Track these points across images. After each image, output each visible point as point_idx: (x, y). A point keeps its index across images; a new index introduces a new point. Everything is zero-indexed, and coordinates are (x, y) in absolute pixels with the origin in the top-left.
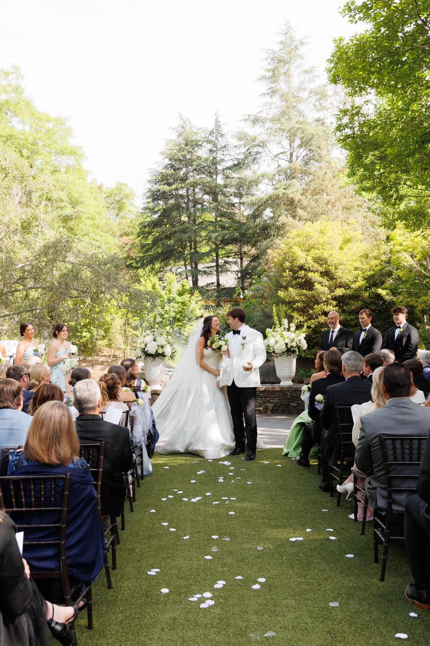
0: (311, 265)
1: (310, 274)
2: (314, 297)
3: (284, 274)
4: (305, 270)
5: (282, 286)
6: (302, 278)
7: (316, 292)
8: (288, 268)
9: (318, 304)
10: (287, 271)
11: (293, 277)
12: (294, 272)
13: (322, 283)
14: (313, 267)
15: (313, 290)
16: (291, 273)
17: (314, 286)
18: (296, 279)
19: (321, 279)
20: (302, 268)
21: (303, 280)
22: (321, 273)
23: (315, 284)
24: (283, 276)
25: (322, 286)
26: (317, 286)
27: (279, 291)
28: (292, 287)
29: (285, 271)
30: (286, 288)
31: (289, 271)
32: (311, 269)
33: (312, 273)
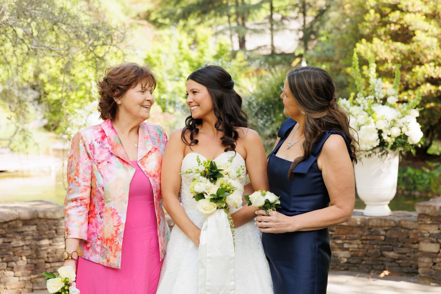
0: (410, 4)
1: (408, 18)
2: (413, 53)
3: (367, 17)
4: (402, 11)
5: (362, 36)
6: (396, 23)
7: (418, 46)
8: (372, 8)
9: (421, 64)
10: (372, 12)
11: (380, 22)
12: (383, 15)
13: (427, 31)
14: (413, 5)
15: (413, 42)
16: (378, 16)
17: (415, 35)
18: (385, 24)
19: (426, 25)
20: (395, 7)
21: (398, 27)
22: (426, 15)
23: (417, 33)
24: (364, 21)
25: (428, 36)
26: (419, 36)
27: (358, 45)
28: (379, 37)
29: (367, 12)
30: (369, 39)
31: (376, 12)
32: (411, 9)
33: (412, 15)
